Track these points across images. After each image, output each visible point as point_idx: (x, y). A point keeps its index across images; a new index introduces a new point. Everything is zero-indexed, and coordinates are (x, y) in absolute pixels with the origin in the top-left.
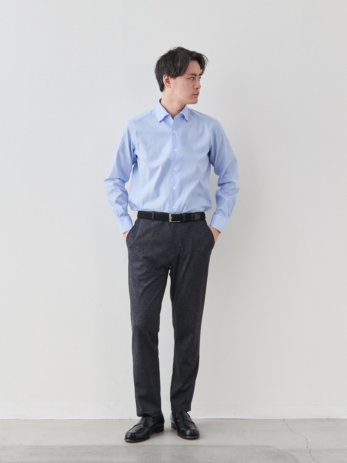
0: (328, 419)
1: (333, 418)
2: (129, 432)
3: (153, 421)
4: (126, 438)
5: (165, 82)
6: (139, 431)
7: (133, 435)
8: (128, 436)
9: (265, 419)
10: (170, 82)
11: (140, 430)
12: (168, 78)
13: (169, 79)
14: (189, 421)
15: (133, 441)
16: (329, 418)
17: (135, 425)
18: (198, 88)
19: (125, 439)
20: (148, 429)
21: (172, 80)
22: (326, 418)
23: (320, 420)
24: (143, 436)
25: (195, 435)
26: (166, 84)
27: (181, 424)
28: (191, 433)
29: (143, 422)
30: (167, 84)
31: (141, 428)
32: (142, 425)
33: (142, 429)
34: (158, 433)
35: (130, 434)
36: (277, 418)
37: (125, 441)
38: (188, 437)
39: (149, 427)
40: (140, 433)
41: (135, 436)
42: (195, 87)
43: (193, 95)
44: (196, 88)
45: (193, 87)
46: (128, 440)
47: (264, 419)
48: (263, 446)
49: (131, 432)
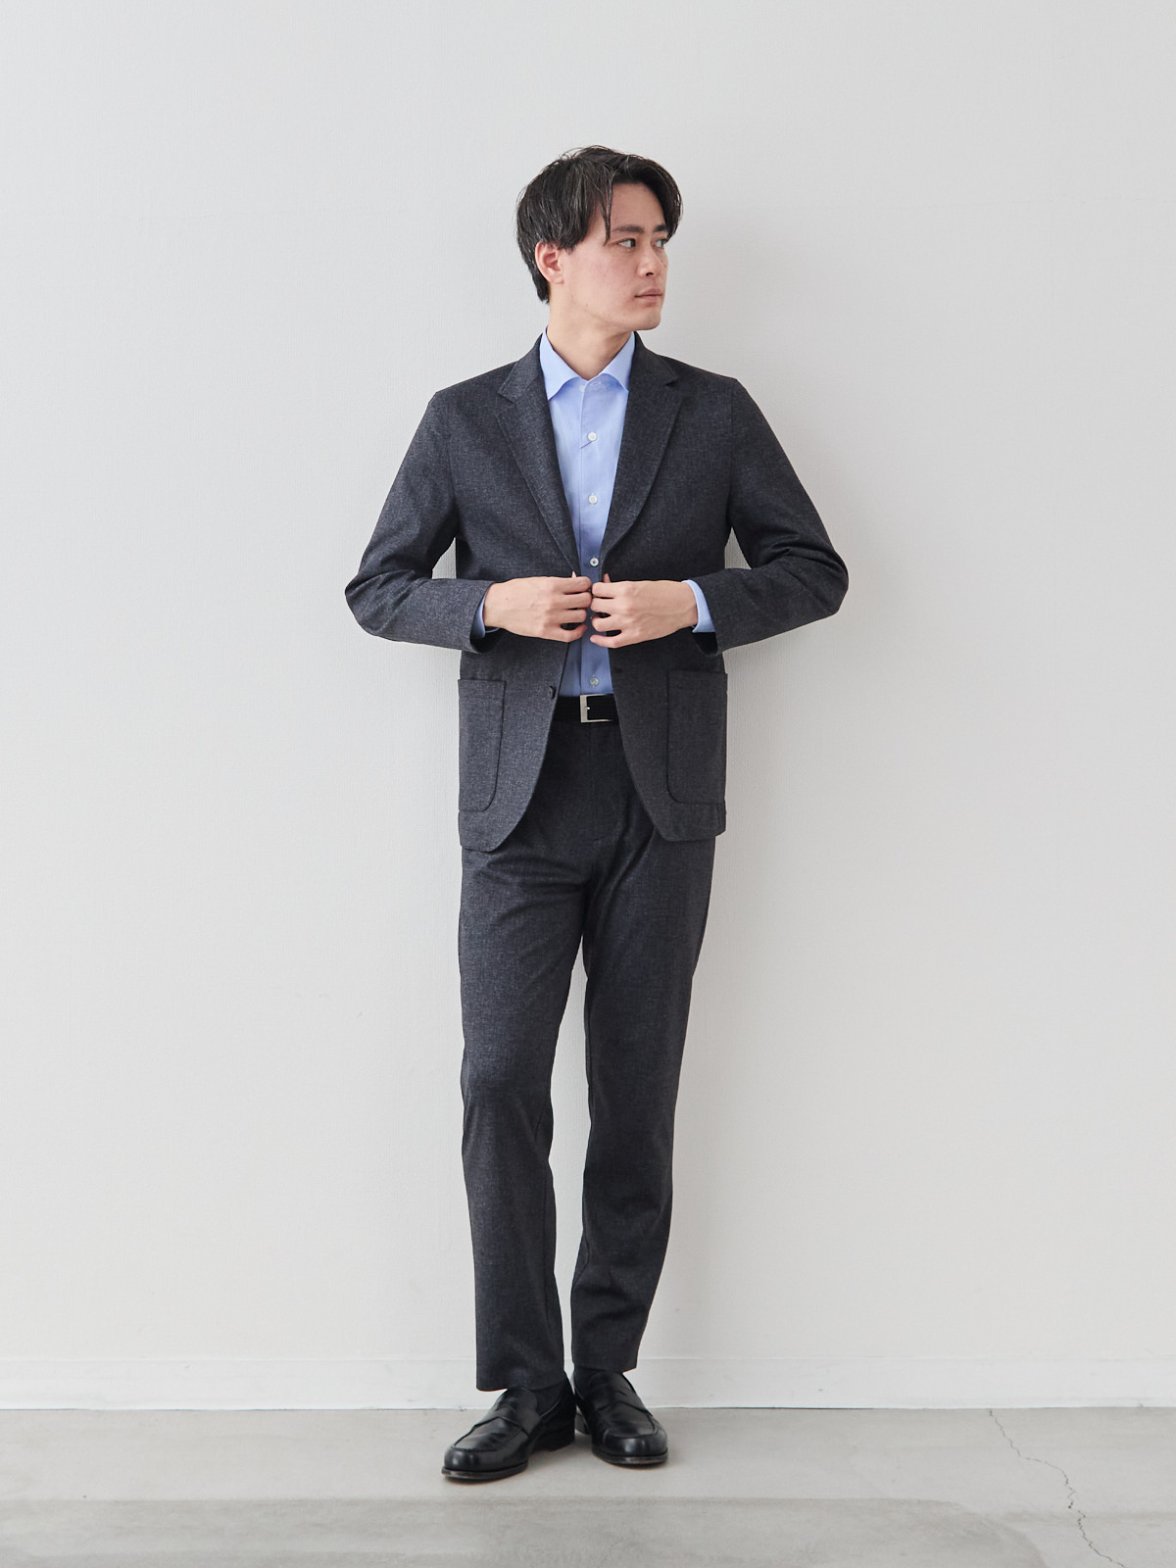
0: (1142, 1410)
1: (1160, 1406)
2: (458, 1446)
3: (538, 1410)
4: (449, 1467)
5: (544, 266)
6: (491, 1443)
7: (471, 1456)
8: (455, 1462)
9: (924, 1409)
10: (559, 264)
11: (495, 1438)
12: (550, 252)
13: (553, 255)
14: (632, 1406)
15: (472, 1478)
16: (1146, 1404)
17: (477, 1422)
18: (651, 274)
19: (443, 1472)
20: (522, 1438)
21: (563, 258)
22: (1134, 1404)
23: (1113, 1412)
24: (505, 1459)
25: (652, 1455)
26: (546, 272)
27: (606, 1417)
28: (638, 1446)
29: (503, 1412)
30: (550, 270)
31: (497, 1431)
32: (501, 1424)
33: (501, 1435)
34: (554, 1449)
35: (460, 1453)
36: (965, 1407)
37: (443, 1476)
38: (628, 1460)
39: (524, 1430)
40: (495, 1450)
41: (477, 1460)
42: (643, 271)
43: (636, 296)
44: (647, 274)
45: (636, 270)
46: (453, 1474)
47: (921, 1407)
48: (919, 1502)
49: (463, 1445)
